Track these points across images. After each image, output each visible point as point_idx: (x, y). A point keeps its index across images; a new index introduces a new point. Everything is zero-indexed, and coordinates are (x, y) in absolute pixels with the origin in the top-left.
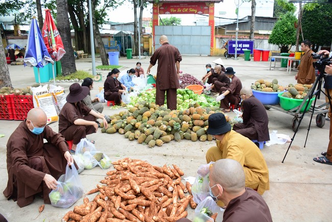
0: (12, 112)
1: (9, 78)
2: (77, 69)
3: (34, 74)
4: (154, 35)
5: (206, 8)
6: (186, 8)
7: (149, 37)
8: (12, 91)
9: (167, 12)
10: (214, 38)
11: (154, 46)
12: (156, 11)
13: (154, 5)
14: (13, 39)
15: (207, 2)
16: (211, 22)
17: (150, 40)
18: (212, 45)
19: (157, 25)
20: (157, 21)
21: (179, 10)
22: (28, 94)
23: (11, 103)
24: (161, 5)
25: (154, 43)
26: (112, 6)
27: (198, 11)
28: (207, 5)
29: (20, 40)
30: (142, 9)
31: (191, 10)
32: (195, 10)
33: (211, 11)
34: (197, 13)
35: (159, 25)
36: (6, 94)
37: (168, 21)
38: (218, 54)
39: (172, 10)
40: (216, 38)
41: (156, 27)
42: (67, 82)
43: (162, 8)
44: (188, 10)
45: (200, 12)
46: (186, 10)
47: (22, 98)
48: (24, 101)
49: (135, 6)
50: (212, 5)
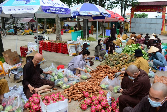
0: (60, 50)
1: (61, 37)
2: (90, 36)
3: (71, 37)
4: (131, 22)
5: (161, 9)
6: (149, 9)
7: (128, 24)
8: (61, 42)
9: (139, 11)
10: (164, 25)
11: (130, 28)
12: (133, 10)
13: (132, 7)
14: (66, 22)
15: (162, 5)
16: (163, 17)
17: (128, 25)
18: (162, 29)
19: (133, 17)
20: (133, 15)
21: (145, 10)
22: (66, 43)
23: (60, 46)
24: (136, 7)
25: (130, 27)
26: (111, 7)
27: (156, 11)
28: (162, 7)
29: (69, 22)
30: (125, 9)
31: (152, 10)
32: (154, 10)
33: (164, 10)
34: (155, 12)
35: (134, 17)
36: (59, 43)
37: (140, 15)
38: (165, 34)
39: (142, 10)
40: (165, 25)
41: (132, 18)
42: (84, 41)
43: (136, 9)
44: (151, 10)
45: (157, 11)
46: (149, 10)
47: (64, 45)
48: (64, 46)
49: (122, 8)
50: (164, 7)
